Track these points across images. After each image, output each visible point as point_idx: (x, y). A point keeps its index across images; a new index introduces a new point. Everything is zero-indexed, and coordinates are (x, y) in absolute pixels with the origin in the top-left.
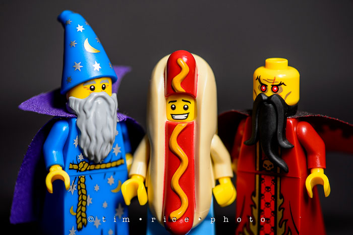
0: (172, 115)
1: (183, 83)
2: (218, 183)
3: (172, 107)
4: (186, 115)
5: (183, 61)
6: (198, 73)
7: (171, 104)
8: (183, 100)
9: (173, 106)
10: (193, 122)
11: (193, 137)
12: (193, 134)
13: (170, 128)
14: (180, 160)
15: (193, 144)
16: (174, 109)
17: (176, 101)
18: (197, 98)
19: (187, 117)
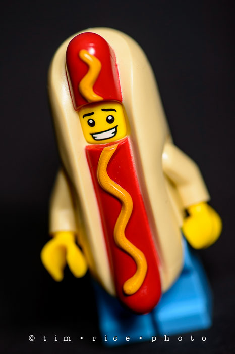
0: (92, 134)
1: (96, 87)
2: (187, 214)
3: (88, 122)
4: (114, 130)
5: (89, 55)
6: (118, 62)
7: (87, 118)
8: (103, 110)
9: (91, 122)
10: (126, 139)
11: (131, 162)
12: (130, 157)
13: (93, 156)
14: (120, 203)
15: (134, 173)
16: (92, 125)
17: (93, 113)
18: (123, 101)
19: (116, 133)
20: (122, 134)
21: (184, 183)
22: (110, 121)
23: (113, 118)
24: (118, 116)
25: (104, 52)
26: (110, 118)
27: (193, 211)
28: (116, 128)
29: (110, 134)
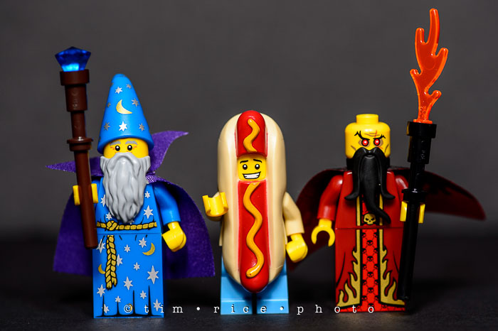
0: (244, 174)
1: (254, 143)
6: (268, 132)
8: (254, 160)
9: (245, 166)
10: (265, 181)
11: (266, 195)
14: (254, 218)
17: (247, 161)
19: (259, 176)
20: (262, 178)
21: (292, 218)
22: (257, 168)
23: (259, 167)
24: (263, 165)
25: (262, 124)
26: (257, 166)
27: (292, 237)
28: (259, 173)
29: (255, 176)
